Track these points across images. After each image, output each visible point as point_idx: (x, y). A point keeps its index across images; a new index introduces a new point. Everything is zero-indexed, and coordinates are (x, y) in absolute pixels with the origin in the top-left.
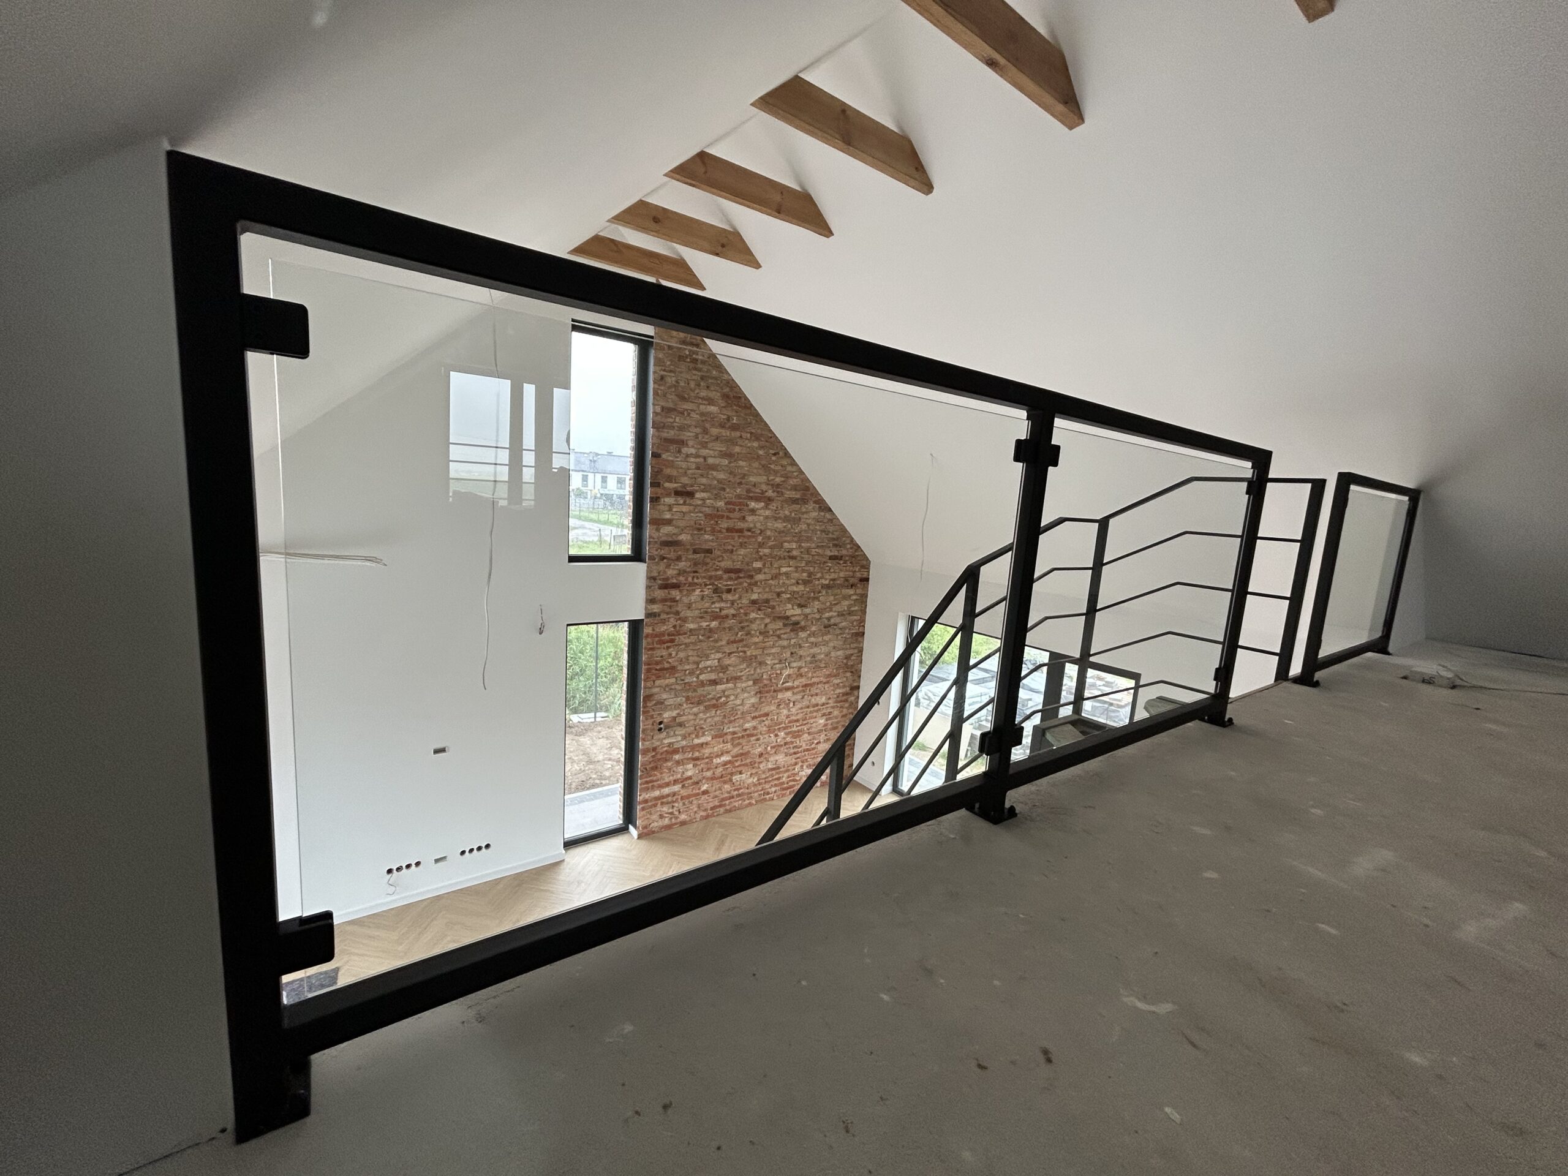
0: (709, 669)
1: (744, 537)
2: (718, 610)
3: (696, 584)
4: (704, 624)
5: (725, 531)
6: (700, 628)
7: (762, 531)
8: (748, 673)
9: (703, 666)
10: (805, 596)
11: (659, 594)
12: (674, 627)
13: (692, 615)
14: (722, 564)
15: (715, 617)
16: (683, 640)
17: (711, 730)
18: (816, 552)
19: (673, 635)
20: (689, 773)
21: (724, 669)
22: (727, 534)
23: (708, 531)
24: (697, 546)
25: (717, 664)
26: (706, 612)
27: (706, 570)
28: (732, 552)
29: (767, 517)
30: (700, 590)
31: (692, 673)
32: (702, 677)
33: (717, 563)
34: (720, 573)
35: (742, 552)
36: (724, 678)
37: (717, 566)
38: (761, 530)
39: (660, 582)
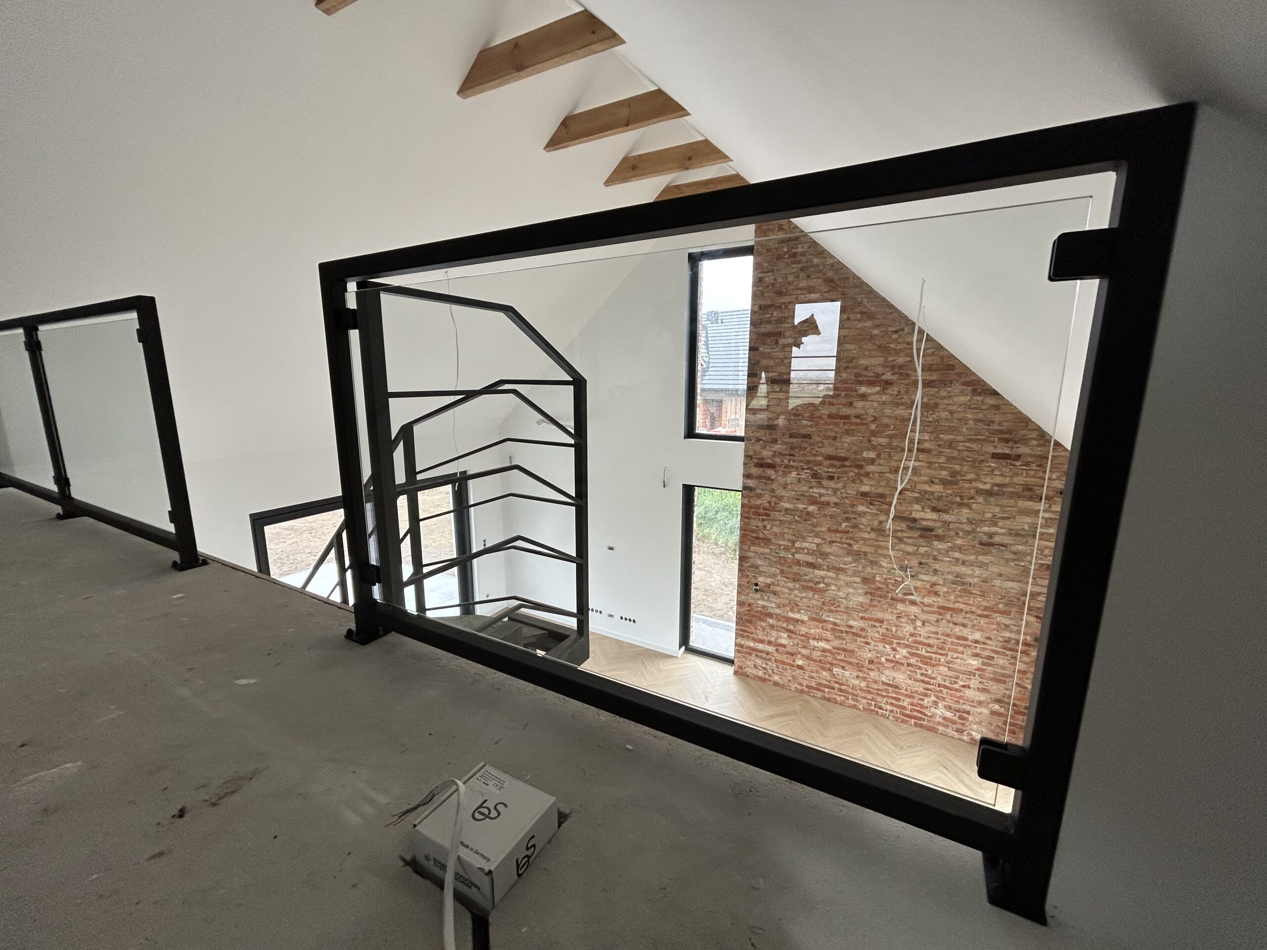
0: (806, 551)
1: (851, 423)
2: (817, 496)
3: (793, 467)
4: (801, 506)
5: (826, 417)
6: (796, 510)
7: (875, 419)
8: (854, 568)
9: (799, 546)
10: (944, 499)
11: (755, 471)
12: (769, 502)
13: (788, 495)
14: (823, 450)
15: (813, 502)
16: (778, 517)
17: (807, 610)
18: (965, 446)
19: (769, 510)
20: (783, 642)
21: (824, 555)
22: (829, 420)
23: (807, 417)
24: (793, 431)
25: (815, 548)
26: (803, 495)
27: (803, 454)
28: (835, 438)
29: (884, 403)
30: (796, 473)
31: (787, 549)
32: (797, 556)
33: (817, 449)
34: (820, 458)
35: (848, 439)
36: (824, 565)
37: (817, 452)
38: (875, 417)
39: (756, 461)
